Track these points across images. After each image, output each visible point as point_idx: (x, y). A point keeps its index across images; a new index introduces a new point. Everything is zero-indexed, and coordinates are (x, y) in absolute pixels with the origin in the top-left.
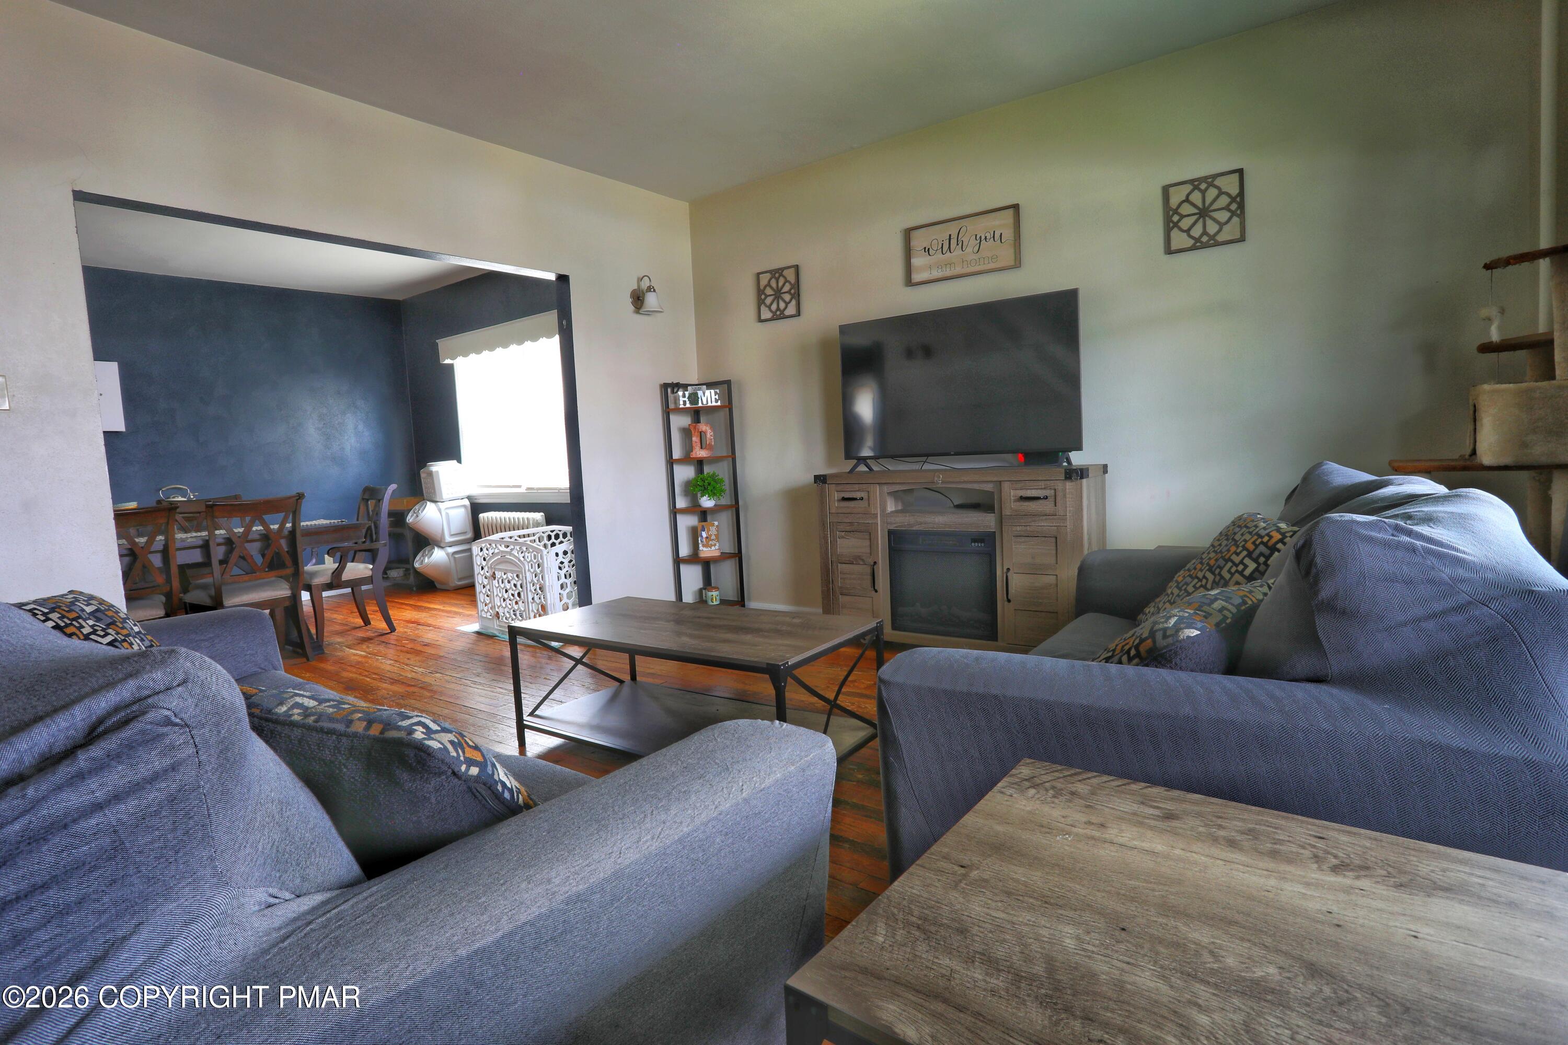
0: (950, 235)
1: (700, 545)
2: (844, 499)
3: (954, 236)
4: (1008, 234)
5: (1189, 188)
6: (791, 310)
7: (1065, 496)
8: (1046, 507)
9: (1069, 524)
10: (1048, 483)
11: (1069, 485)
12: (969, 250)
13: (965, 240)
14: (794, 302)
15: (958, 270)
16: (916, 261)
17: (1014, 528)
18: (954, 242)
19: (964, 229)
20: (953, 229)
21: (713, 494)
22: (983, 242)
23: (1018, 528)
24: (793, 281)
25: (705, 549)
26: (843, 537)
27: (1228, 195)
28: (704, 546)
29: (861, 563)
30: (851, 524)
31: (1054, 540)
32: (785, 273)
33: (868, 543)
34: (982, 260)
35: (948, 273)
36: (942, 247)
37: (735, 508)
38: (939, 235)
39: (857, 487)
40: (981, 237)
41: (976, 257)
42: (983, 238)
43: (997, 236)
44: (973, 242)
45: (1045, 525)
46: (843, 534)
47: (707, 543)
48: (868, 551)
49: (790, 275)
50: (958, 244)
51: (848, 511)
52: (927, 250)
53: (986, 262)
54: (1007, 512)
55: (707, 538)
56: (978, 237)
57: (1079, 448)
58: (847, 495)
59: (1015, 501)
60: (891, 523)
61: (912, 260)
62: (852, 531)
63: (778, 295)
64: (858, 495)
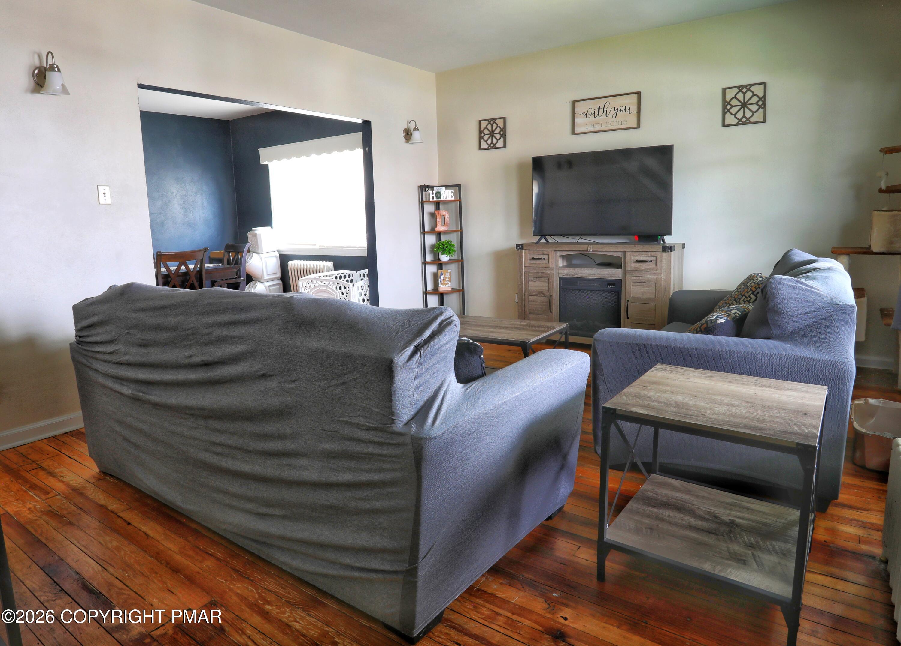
0: (599, 107)
1: (440, 284)
2: (534, 259)
3: (602, 107)
4: (634, 109)
5: (736, 90)
6: (500, 144)
7: (661, 261)
8: (651, 266)
9: (663, 276)
10: (652, 253)
11: (664, 255)
12: (610, 116)
13: (608, 110)
14: (502, 139)
15: (604, 128)
16: (578, 120)
17: (632, 278)
18: (601, 111)
19: (607, 104)
20: (601, 103)
21: (449, 253)
22: (619, 112)
23: (635, 278)
24: (502, 127)
25: (442, 286)
26: (532, 281)
27: (758, 96)
28: (442, 284)
29: (543, 296)
30: (537, 273)
31: (654, 285)
32: (497, 121)
33: (546, 284)
34: (617, 122)
35: (597, 129)
36: (594, 113)
37: (461, 261)
38: (593, 105)
39: (542, 252)
40: (617, 109)
41: (614, 120)
42: (619, 109)
43: (627, 109)
44: (613, 112)
45: (650, 276)
46: (532, 279)
47: (444, 282)
48: (547, 289)
49: (500, 123)
50: (604, 112)
51: (536, 265)
52: (585, 114)
53: (620, 123)
54: (629, 268)
55: (444, 279)
56: (616, 109)
57: (670, 234)
58: (535, 256)
59: (634, 263)
60: (561, 273)
61: (576, 120)
62: (538, 277)
63: (492, 134)
64: (542, 256)
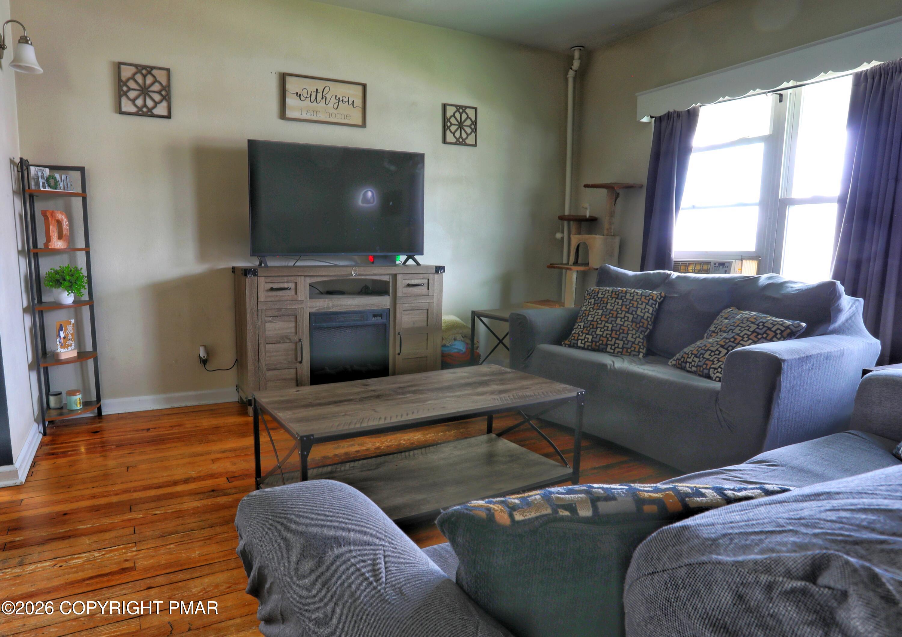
0: (317, 90)
1: (59, 347)
2: (272, 289)
3: (320, 91)
4: (358, 102)
5: (455, 109)
6: (161, 111)
7: (434, 284)
8: (422, 290)
9: (435, 301)
11: (436, 276)
12: (331, 105)
13: (328, 97)
14: (164, 105)
15: (323, 118)
16: (289, 101)
17: (404, 305)
18: (319, 95)
19: (327, 89)
20: (320, 85)
22: (341, 103)
23: (406, 305)
24: (163, 83)
25: (62, 350)
26: (270, 322)
28: (62, 346)
29: (288, 341)
30: (279, 310)
31: (426, 311)
32: (156, 72)
33: (293, 324)
34: (339, 115)
35: (315, 118)
36: (311, 97)
37: (91, 303)
38: (311, 86)
39: (286, 279)
40: (339, 98)
41: (336, 111)
42: (341, 99)
43: (350, 102)
44: (333, 100)
45: (423, 302)
46: (270, 319)
47: (65, 343)
48: (293, 330)
49: (161, 76)
50: (322, 98)
51: (277, 299)
52: (299, 95)
53: (343, 117)
54: (399, 294)
55: (64, 338)
56: (337, 98)
57: (422, 253)
58: (275, 286)
59: (405, 287)
60: (313, 308)
61: (287, 100)
62: (280, 315)
63: (144, 91)
64: (286, 285)
